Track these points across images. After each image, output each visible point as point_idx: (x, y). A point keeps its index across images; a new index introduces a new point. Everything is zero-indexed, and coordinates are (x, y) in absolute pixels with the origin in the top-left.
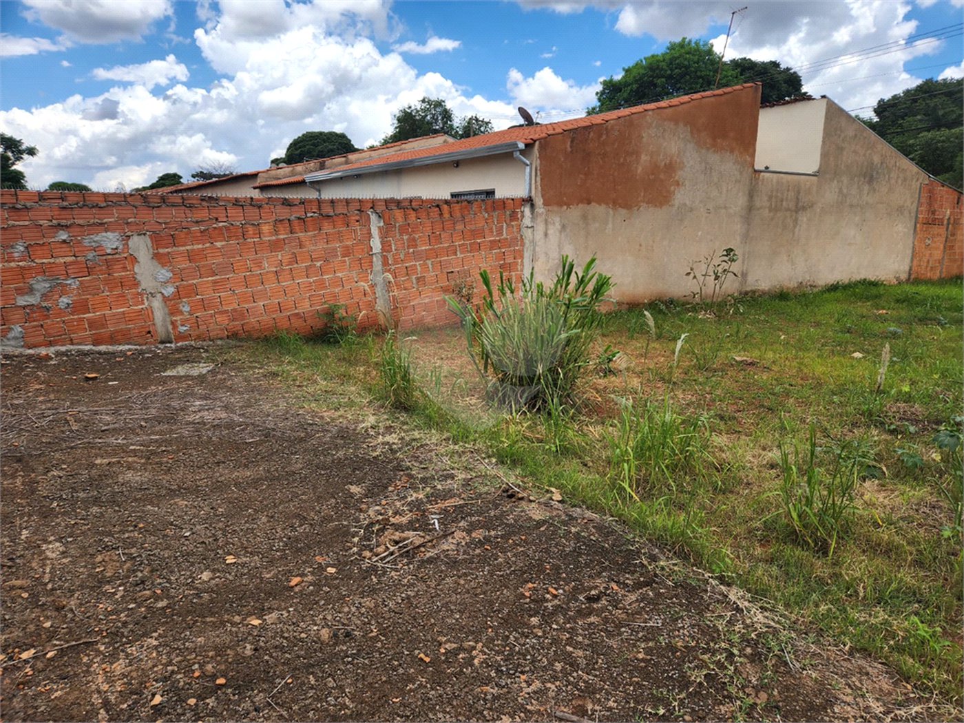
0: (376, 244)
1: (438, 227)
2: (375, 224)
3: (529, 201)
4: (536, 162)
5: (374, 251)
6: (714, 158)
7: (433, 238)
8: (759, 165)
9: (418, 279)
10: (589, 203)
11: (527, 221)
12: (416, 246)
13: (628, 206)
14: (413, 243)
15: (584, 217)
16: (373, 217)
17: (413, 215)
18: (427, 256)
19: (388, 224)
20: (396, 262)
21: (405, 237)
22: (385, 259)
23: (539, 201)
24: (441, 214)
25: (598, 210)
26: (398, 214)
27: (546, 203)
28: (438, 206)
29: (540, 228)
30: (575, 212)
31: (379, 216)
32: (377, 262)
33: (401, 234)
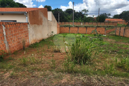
0: (4, 33)
1: (16, 29)
2: (4, 28)
3: (28, 23)
4: (28, 16)
5: (4, 35)
6: (45, 18)
7: (15, 31)
8: (48, 20)
9: (13, 41)
10: (35, 24)
11: (29, 27)
12: (12, 33)
13: (39, 25)
14: (12, 32)
15: (35, 26)
16: (3, 26)
17: (11, 26)
18: (14, 35)
19: (6, 28)
20: (9, 37)
21: (10, 31)
22: (7, 36)
23: (29, 23)
24: (16, 26)
25: (36, 25)
26: (8, 25)
27: (30, 24)
28: (15, 24)
29: (30, 28)
30: (34, 25)
31: (5, 26)
32: (5, 38)
33: (9, 30)
